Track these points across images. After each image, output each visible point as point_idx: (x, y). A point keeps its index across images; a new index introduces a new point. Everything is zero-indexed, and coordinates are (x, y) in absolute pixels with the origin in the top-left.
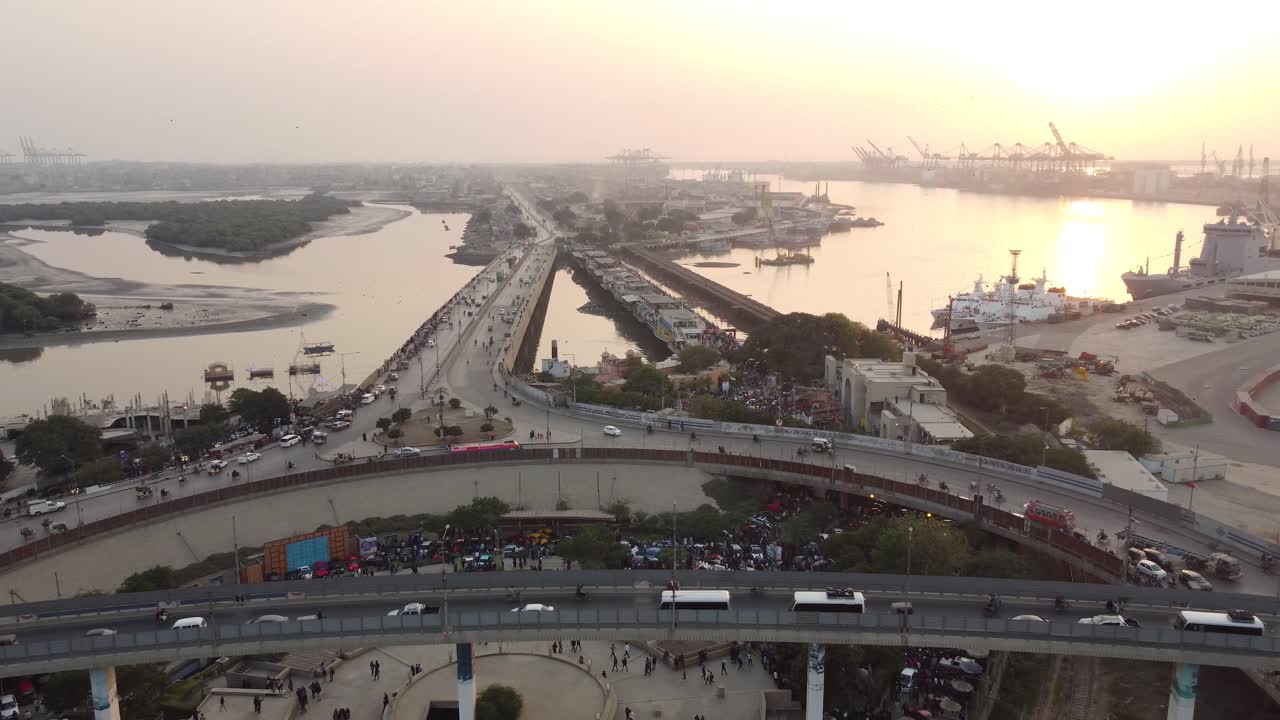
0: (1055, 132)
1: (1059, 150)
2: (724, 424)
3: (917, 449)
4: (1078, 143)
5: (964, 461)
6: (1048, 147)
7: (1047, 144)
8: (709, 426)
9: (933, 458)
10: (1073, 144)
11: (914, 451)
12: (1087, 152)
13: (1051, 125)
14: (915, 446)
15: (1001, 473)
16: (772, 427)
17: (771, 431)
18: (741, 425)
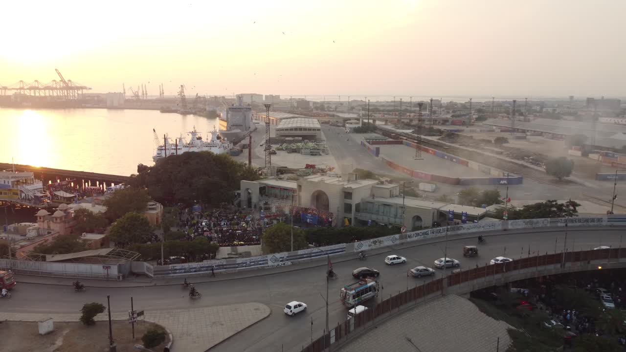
0: (59, 74)
1: (62, 85)
2: (356, 244)
3: (511, 224)
4: (72, 80)
5: (549, 225)
6: (54, 83)
7: (54, 81)
8: (342, 250)
9: (524, 229)
10: (70, 81)
11: (510, 227)
12: (77, 85)
13: (56, 70)
14: (510, 222)
15: (580, 226)
16: (397, 236)
17: (396, 239)
18: (372, 240)
